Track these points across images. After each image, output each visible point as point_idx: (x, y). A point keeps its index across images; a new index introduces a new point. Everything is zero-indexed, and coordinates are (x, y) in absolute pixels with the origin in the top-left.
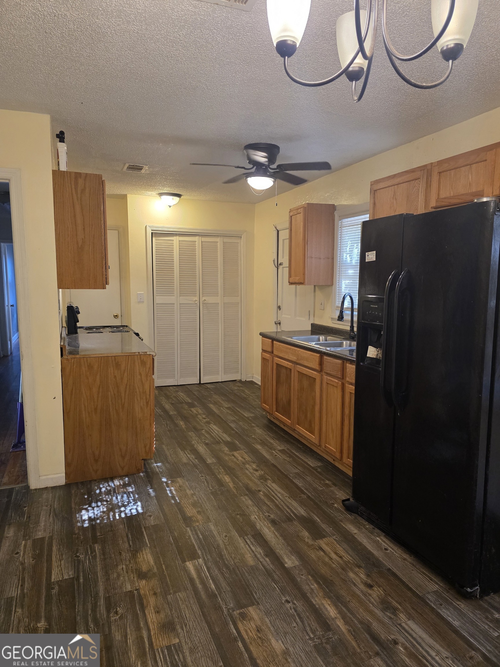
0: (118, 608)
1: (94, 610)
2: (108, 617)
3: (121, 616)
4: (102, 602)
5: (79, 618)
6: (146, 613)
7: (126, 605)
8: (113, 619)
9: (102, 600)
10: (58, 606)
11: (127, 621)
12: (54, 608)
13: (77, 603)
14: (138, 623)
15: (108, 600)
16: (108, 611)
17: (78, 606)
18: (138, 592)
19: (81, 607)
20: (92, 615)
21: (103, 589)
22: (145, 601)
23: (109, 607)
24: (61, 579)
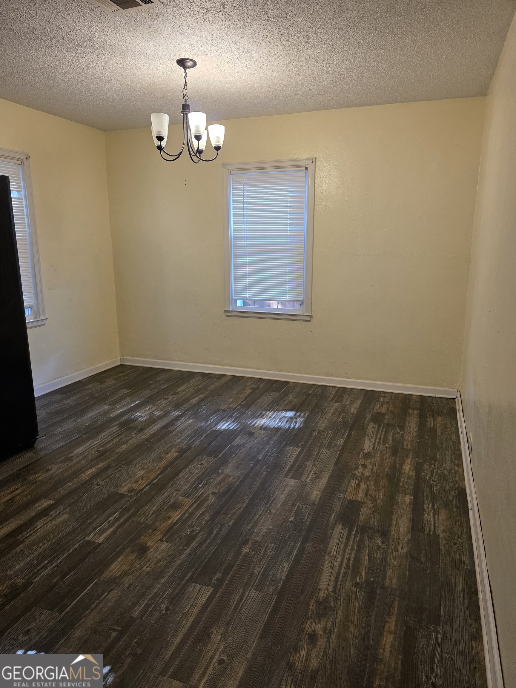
0: (188, 534)
1: (205, 541)
2: (200, 531)
3: (192, 527)
4: (193, 545)
5: (219, 541)
6: (176, 521)
7: (182, 533)
8: (199, 529)
9: (192, 546)
10: (225, 559)
11: (192, 522)
12: (229, 559)
13: (210, 554)
14: (188, 517)
15: (187, 545)
16: (196, 535)
17: (211, 551)
18: (163, 538)
19: (210, 549)
20: (209, 539)
21: (183, 555)
22: (167, 529)
23: (192, 538)
24: (204, 587)
